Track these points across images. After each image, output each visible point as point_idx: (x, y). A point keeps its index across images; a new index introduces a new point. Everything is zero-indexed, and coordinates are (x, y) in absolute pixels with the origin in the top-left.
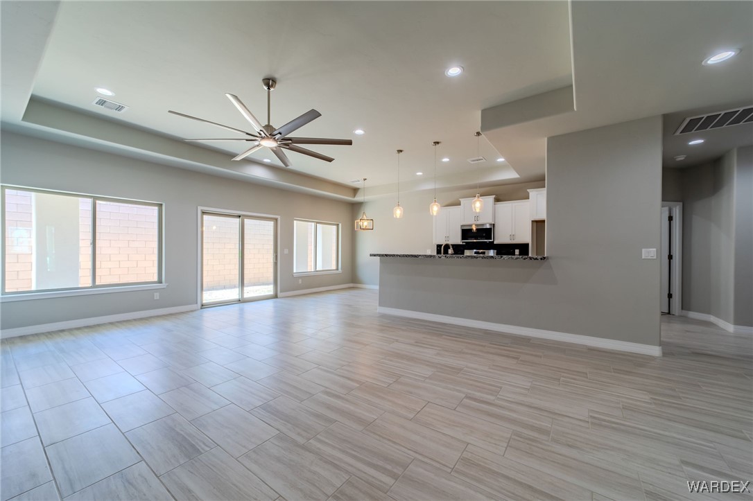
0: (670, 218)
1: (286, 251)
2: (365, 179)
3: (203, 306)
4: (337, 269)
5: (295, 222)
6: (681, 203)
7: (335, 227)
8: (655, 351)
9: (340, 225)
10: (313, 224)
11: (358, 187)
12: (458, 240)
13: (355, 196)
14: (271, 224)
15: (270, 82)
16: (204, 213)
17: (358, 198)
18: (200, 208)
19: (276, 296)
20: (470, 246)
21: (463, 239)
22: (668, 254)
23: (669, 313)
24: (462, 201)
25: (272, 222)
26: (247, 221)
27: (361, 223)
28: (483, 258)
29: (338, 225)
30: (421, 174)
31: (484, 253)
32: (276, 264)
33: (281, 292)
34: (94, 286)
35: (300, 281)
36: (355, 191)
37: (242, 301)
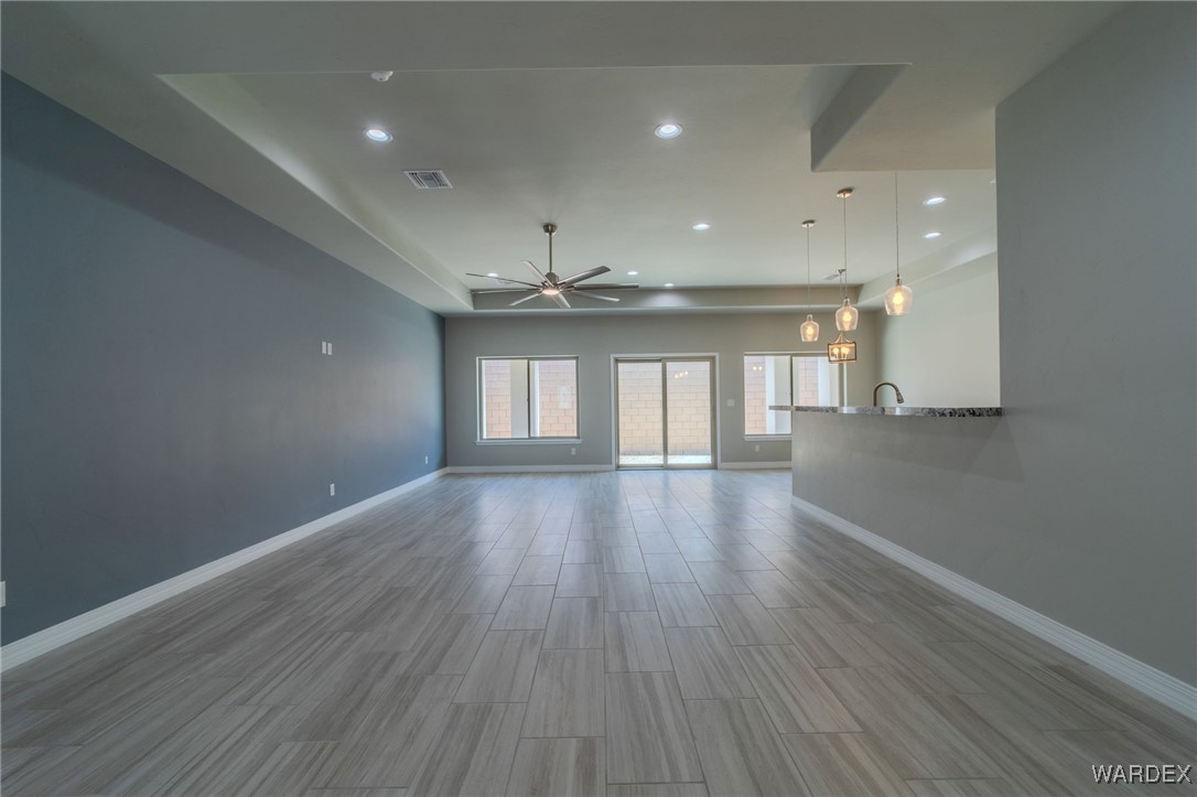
1: (731, 403)
3: (618, 467)
5: (745, 357)
14: (706, 365)
15: (549, 228)
16: (617, 361)
18: (612, 356)
25: (707, 363)
26: (670, 365)
27: (835, 351)
33: (722, 461)
34: (530, 438)
35: (757, 448)
36: (857, 290)
37: (665, 467)
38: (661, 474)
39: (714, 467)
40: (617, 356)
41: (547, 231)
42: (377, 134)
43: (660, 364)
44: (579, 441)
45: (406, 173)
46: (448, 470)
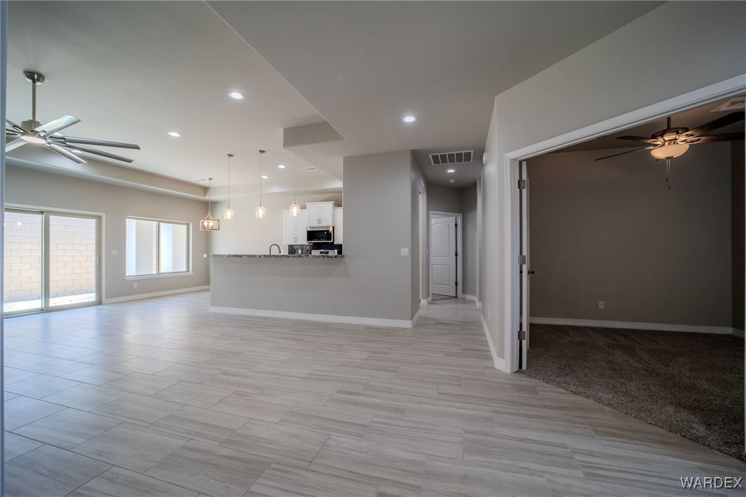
0: (456, 225)
1: (115, 253)
2: (210, 179)
4: (188, 271)
5: (126, 220)
6: (461, 214)
7: (185, 226)
8: (407, 324)
9: (191, 224)
10: (155, 222)
11: (208, 185)
12: (303, 240)
13: (205, 195)
14: (93, 222)
15: (35, 76)
17: (210, 197)
19: (99, 302)
20: (316, 247)
21: (308, 240)
22: (455, 252)
23: (456, 297)
24: (308, 205)
25: (94, 220)
26: (52, 218)
27: (206, 224)
28: (293, 257)
29: (188, 225)
30: (266, 177)
31: (328, 253)
32: (99, 267)
33: (106, 298)
35: (135, 285)
36: (206, 189)
37: (45, 311)
38: (39, 318)
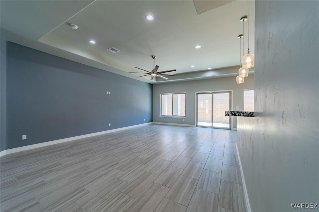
3: (197, 126)
5: (244, 91)
16: (197, 94)
25: (229, 93)
26: (214, 94)
33: (233, 127)
34: (173, 116)
37: (212, 128)
38: (211, 129)
39: (230, 129)
40: (197, 92)
41: (153, 58)
42: (93, 42)
43: (211, 94)
44: (185, 117)
45: (107, 49)
46: (153, 123)
